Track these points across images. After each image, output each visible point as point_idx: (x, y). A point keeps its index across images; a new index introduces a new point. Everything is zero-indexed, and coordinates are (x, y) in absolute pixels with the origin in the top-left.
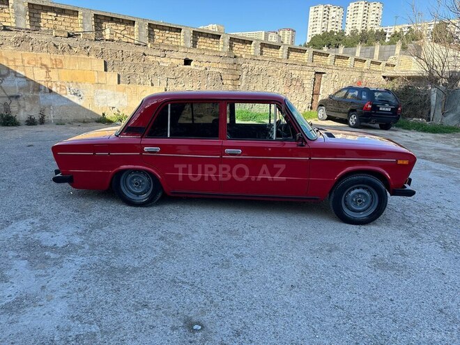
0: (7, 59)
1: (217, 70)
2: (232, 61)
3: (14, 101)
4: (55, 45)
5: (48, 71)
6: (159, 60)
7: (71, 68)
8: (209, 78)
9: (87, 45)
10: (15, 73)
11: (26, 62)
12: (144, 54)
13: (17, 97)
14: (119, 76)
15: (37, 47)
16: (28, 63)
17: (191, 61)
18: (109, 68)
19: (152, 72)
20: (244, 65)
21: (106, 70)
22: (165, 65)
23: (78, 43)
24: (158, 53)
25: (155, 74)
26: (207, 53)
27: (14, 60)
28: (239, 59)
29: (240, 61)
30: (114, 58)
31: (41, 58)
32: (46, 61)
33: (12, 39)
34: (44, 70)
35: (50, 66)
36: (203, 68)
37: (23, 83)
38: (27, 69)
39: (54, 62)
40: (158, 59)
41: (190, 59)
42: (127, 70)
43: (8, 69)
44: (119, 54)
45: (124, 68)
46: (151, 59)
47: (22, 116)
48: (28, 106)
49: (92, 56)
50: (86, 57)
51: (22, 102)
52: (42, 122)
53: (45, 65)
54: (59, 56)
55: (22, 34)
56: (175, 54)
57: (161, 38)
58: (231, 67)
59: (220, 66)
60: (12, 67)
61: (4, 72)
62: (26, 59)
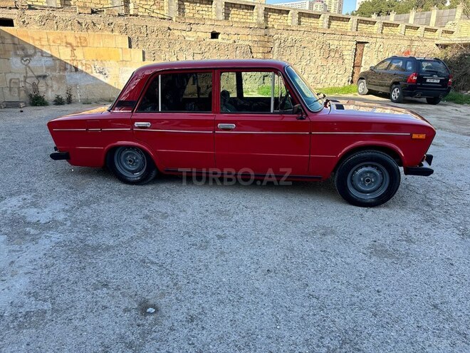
0: (33, 39)
1: (247, 43)
2: (263, 32)
3: (41, 80)
4: (79, 23)
5: (73, 50)
6: (185, 35)
7: (95, 45)
8: (238, 52)
9: (111, 21)
10: (42, 52)
11: (51, 41)
12: (169, 29)
13: (44, 77)
14: (144, 53)
15: (61, 25)
16: (54, 42)
17: (219, 34)
18: (134, 45)
19: (177, 47)
20: (276, 37)
21: (130, 47)
22: (191, 39)
23: (102, 19)
24: (184, 27)
25: (181, 49)
26: (236, 25)
27: (40, 39)
28: (271, 30)
29: (271, 32)
30: (138, 34)
31: (65, 36)
32: (71, 40)
33: (37, 18)
34: (69, 49)
35: (74, 44)
36: (231, 42)
37: (50, 62)
38: (53, 48)
39: (78, 40)
40: (184, 34)
41: (217, 31)
42: (152, 46)
43: (35, 48)
44: (143, 30)
45: (148, 44)
46: (177, 33)
47: (50, 96)
48: (55, 86)
49: (116, 33)
50: (110, 33)
51: (49, 82)
52: (69, 101)
53: (70, 44)
54: (84, 34)
55: (46, 13)
56: (201, 28)
57: (191, 11)
58: (262, 38)
59: (250, 37)
60: (39, 47)
61: (31, 52)
62: (51, 38)
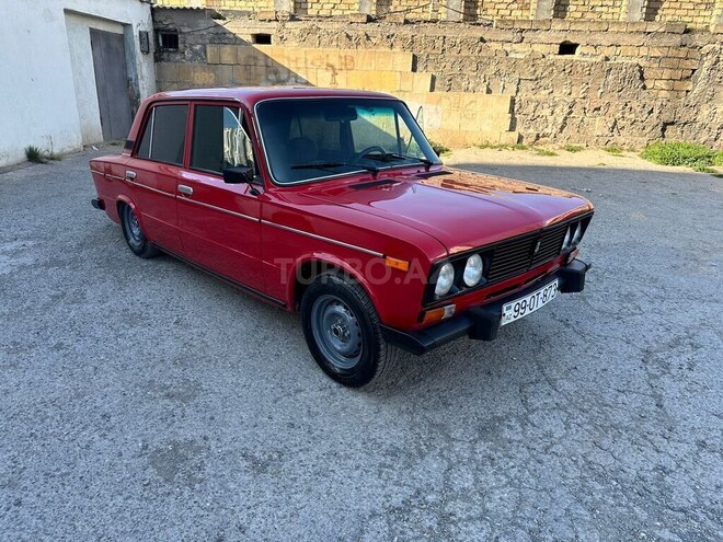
0: (289, 59)
1: (635, 61)
2: (677, 39)
4: (348, 36)
5: (335, 74)
6: (508, 49)
7: (365, 68)
8: (611, 77)
9: (392, 32)
10: (296, 76)
11: (309, 62)
12: (482, 40)
14: (433, 79)
15: (325, 40)
16: (312, 64)
17: (576, 45)
18: (420, 67)
19: (492, 69)
20: (706, 49)
21: (414, 70)
22: (518, 56)
23: (380, 29)
24: (509, 36)
25: (498, 73)
26: (615, 29)
27: (296, 61)
28: (697, 36)
29: (697, 39)
30: (429, 50)
31: (327, 56)
32: (334, 61)
33: (297, 32)
34: (331, 73)
35: (337, 67)
36: (599, 59)
38: (310, 74)
39: (343, 61)
40: (507, 47)
41: (573, 41)
42: (448, 68)
43: (289, 71)
44: (439, 43)
45: (443, 65)
46: (495, 46)
49: (397, 49)
50: (388, 50)
53: (332, 66)
54: (350, 52)
56: (542, 36)
57: (581, 8)
58: (672, 52)
59: (643, 52)
60: (294, 70)
61: (284, 76)
62: (310, 58)
